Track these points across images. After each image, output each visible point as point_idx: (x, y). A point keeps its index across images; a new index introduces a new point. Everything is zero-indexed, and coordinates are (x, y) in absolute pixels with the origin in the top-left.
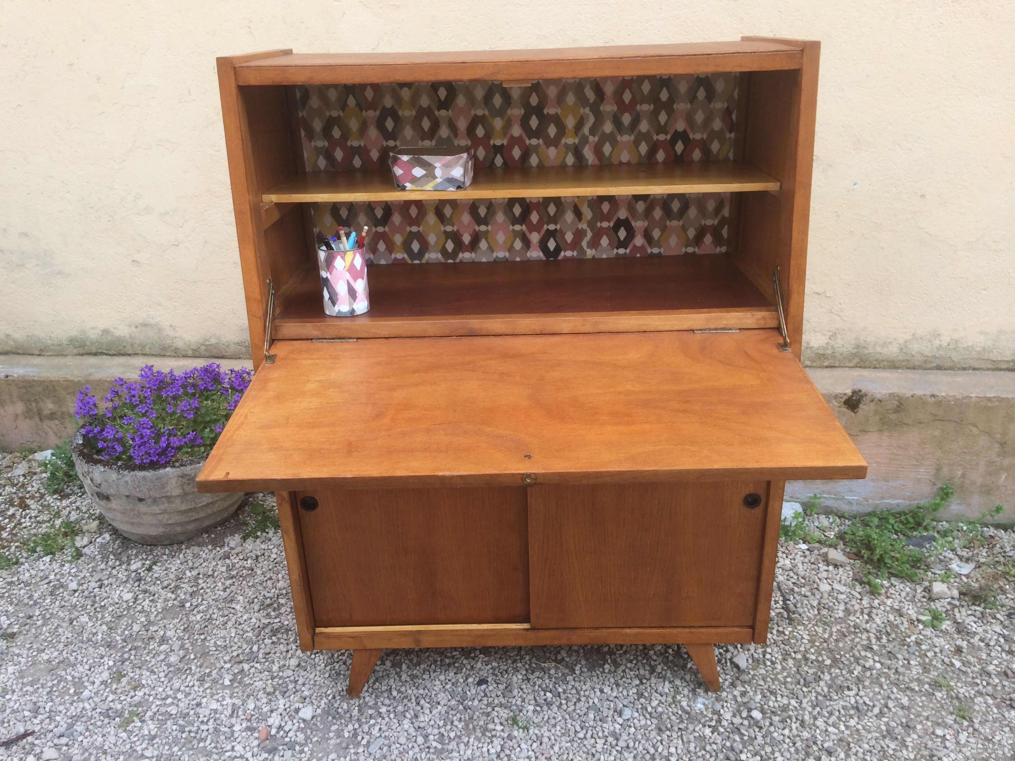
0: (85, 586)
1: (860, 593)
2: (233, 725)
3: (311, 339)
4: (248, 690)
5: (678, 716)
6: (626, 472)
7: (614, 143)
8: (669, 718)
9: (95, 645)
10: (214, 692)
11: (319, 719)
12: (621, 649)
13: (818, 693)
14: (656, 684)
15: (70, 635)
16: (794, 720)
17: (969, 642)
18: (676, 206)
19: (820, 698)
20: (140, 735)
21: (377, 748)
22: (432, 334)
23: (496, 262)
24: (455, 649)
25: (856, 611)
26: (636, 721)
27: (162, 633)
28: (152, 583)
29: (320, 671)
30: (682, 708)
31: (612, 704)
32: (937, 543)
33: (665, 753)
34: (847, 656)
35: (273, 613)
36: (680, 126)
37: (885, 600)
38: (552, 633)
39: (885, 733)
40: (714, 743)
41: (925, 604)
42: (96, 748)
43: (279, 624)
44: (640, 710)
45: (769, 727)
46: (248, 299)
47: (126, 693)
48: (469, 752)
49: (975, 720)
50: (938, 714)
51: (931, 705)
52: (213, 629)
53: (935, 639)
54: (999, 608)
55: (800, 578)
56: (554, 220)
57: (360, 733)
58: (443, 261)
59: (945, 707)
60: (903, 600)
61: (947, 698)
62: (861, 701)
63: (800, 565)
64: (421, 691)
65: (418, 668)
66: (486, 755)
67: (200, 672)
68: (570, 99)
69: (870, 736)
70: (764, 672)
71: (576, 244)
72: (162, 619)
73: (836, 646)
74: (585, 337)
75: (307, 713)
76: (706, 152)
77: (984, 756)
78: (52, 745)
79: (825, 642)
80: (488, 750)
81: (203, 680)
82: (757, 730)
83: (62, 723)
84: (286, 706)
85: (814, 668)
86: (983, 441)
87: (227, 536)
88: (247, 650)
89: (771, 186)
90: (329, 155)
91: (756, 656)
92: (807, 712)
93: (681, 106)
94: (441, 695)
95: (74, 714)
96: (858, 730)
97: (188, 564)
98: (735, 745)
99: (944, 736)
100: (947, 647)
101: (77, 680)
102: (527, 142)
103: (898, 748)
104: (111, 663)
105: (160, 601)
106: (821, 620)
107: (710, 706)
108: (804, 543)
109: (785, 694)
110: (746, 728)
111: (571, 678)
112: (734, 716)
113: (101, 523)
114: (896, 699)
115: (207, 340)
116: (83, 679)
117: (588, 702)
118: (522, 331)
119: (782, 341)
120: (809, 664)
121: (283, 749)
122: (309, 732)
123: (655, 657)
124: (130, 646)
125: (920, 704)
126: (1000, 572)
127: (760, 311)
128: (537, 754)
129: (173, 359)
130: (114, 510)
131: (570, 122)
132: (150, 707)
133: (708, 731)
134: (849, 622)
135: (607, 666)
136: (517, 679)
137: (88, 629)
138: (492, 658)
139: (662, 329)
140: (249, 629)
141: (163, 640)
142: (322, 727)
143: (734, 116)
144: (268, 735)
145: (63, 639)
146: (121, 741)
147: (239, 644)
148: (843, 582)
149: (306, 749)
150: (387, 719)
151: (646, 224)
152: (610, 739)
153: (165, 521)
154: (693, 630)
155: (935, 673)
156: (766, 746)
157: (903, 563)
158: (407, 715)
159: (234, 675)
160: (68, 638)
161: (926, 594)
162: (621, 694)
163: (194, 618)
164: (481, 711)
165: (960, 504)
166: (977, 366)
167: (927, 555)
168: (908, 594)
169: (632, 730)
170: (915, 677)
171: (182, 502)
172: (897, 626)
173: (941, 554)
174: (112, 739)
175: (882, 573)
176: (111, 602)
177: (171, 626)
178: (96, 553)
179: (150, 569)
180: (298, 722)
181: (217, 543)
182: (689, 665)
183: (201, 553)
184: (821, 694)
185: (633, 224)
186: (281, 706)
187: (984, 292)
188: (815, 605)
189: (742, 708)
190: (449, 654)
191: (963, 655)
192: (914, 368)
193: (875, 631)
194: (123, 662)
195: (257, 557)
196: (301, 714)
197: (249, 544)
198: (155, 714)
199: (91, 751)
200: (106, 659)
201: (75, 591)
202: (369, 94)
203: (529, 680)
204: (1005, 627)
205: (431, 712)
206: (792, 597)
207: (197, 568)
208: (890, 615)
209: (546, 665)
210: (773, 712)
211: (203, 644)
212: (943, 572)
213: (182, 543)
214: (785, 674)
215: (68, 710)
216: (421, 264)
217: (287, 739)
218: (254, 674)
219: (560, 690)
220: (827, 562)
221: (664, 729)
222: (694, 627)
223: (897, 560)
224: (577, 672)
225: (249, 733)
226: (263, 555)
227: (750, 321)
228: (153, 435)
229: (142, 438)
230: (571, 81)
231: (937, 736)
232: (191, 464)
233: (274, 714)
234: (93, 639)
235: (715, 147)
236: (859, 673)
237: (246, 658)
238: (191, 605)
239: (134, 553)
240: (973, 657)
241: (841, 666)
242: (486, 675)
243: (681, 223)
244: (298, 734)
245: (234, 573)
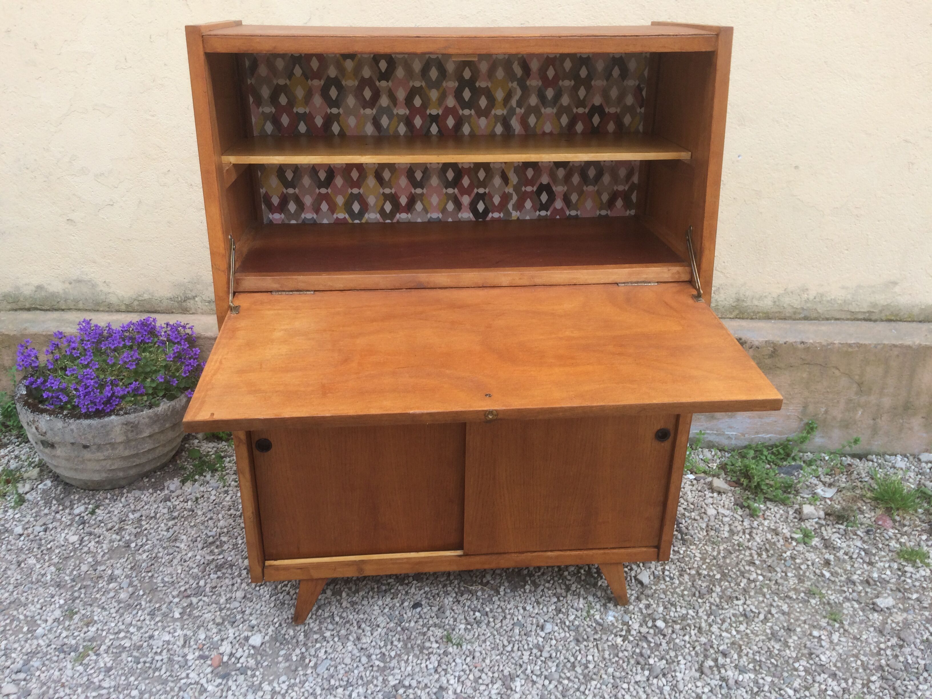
0: (30, 530)
1: (741, 516)
2: (186, 655)
3: (271, 292)
4: (198, 621)
5: (593, 628)
6: (577, 407)
7: (539, 115)
8: (585, 630)
9: (45, 585)
10: (166, 625)
11: (268, 645)
12: (539, 571)
13: (711, 604)
14: (571, 600)
15: (19, 577)
16: (693, 627)
17: (835, 555)
18: (592, 173)
19: (714, 607)
20: (96, 668)
21: (325, 669)
22: (383, 287)
23: (430, 222)
24: (390, 576)
25: (739, 531)
26: (556, 634)
27: (110, 572)
28: (96, 526)
29: (265, 601)
30: (595, 620)
31: (535, 620)
32: (804, 471)
33: (584, 661)
34: (734, 570)
35: (216, 551)
36: (597, 101)
37: (763, 521)
38: (484, 558)
39: (770, 636)
40: (625, 650)
41: (796, 524)
42: (54, 681)
43: (223, 560)
44: (559, 625)
45: (671, 634)
46: (212, 254)
47: (79, 629)
48: (409, 668)
49: (844, 622)
50: (813, 618)
51: (807, 611)
52: (160, 566)
53: (807, 554)
54: (859, 525)
55: (690, 504)
56: (483, 184)
57: (308, 656)
58: (381, 220)
59: (819, 612)
60: (778, 521)
61: (820, 604)
62: (748, 609)
63: (689, 493)
64: (362, 616)
65: (357, 595)
66: (425, 670)
67: (150, 607)
68: (500, 73)
69: (757, 639)
70: (664, 587)
71: (503, 206)
72: (108, 559)
73: (724, 562)
74: (523, 289)
75: (256, 640)
76: (619, 124)
77: (854, 653)
78: (10, 680)
79: (715, 559)
80: (427, 666)
81: (154, 614)
82: (662, 637)
83: (18, 660)
84: (236, 635)
85: (707, 582)
86: (844, 381)
87: (167, 481)
88: (194, 585)
89: (684, 156)
90: (276, 121)
91: (656, 573)
92: (703, 621)
93: (598, 83)
94: (380, 619)
95: (29, 651)
96: (747, 634)
97: (130, 507)
98: (644, 651)
99: (820, 636)
100: (817, 560)
101: (29, 619)
102: (461, 112)
103: (782, 649)
104: (62, 602)
105: (105, 542)
106: (709, 540)
107: (620, 618)
108: (691, 473)
109: (684, 605)
110: (652, 636)
111: (497, 598)
112: (641, 626)
113: (41, 471)
114: (778, 606)
115: (140, 296)
116: (36, 618)
117: (513, 620)
118: (466, 284)
119: (695, 293)
120: (702, 578)
121: (236, 674)
122: (259, 658)
123: (569, 577)
124: (79, 585)
125: (798, 610)
126: (858, 495)
127: (675, 266)
128: (471, 667)
129: (107, 314)
130: (59, 457)
131: (500, 95)
132: (104, 641)
133: (619, 640)
134: (733, 541)
135: (527, 587)
136: (448, 601)
137: (37, 570)
138: (425, 583)
139: (590, 282)
140: (194, 566)
141: (112, 578)
142: (271, 652)
143: (644, 93)
144: (220, 663)
145: (12, 581)
146: (78, 674)
147: (186, 579)
148: (726, 507)
149: (257, 673)
150: (332, 643)
151: (565, 188)
152: (535, 651)
153: (108, 467)
154: (607, 551)
155: (808, 584)
156: (670, 651)
157: (776, 489)
158: (351, 638)
159: (183, 608)
160: (17, 580)
161: (797, 516)
162: (541, 611)
163: (140, 557)
164: (418, 631)
165: (822, 437)
166: (838, 317)
167: (796, 481)
168: (781, 515)
169: (554, 642)
170: (792, 587)
171: (125, 449)
172: (774, 543)
173: (807, 481)
174: (69, 672)
175: (759, 498)
176: (57, 544)
177: (118, 565)
178: (39, 499)
179: (93, 513)
180: (248, 649)
181: (158, 486)
182: (600, 583)
183: (143, 496)
184: (714, 604)
185: (554, 189)
186: (231, 635)
187: (846, 252)
188: (704, 527)
189: (647, 619)
190: (385, 582)
191: (831, 567)
192: (785, 319)
193: (756, 549)
194: (74, 601)
195: (197, 499)
196: (251, 641)
197: (188, 487)
198: (109, 647)
199: (49, 684)
200: (56, 598)
201: (21, 535)
202: (315, 64)
203: (458, 602)
204: (864, 542)
205: (372, 634)
206: (684, 521)
207: (139, 510)
208: (768, 534)
209: (474, 588)
210: (674, 621)
211: (151, 581)
212: (810, 496)
213: (123, 487)
214: (682, 588)
215: (23, 647)
216: (361, 224)
217: (239, 665)
218: (202, 607)
219: (488, 609)
220: (712, 489)
221: (581, 639)
222: (607, 548)
223: (771, 486)
224: (502, 593)
225: (202, 661)
226: (203, 496)
227: (666, 275)
228: (97, 386)
229: (86, 389)
230: (501, 57)
231: (814, 637)
232: (134, 412)
233: (225, 643)
234: (42, 580)
235: (627, 120)
236: (745, 585)
237: (193, 593)
238: (136, 545)
239: (76, 498)
240: (840, 568)
241: (730, 579)
242: (420, 599)
243: (596, 188)
244: (249, 659)
245: (176, 514)
